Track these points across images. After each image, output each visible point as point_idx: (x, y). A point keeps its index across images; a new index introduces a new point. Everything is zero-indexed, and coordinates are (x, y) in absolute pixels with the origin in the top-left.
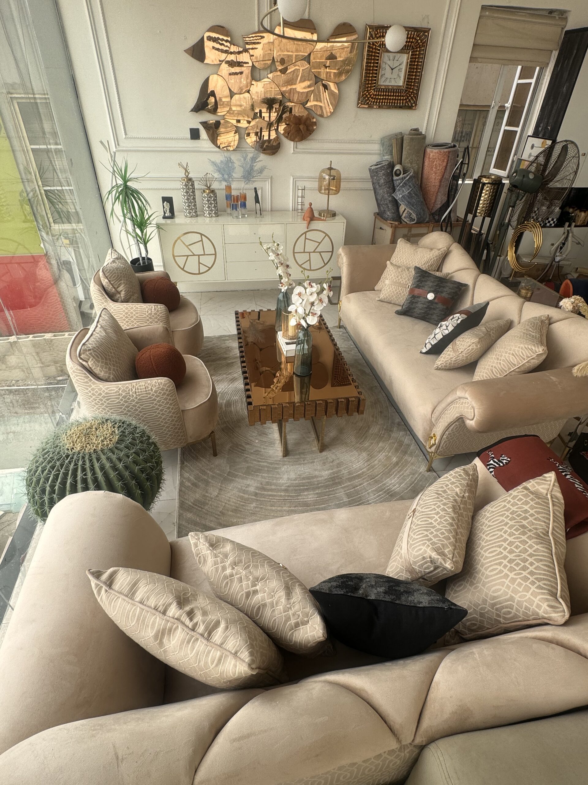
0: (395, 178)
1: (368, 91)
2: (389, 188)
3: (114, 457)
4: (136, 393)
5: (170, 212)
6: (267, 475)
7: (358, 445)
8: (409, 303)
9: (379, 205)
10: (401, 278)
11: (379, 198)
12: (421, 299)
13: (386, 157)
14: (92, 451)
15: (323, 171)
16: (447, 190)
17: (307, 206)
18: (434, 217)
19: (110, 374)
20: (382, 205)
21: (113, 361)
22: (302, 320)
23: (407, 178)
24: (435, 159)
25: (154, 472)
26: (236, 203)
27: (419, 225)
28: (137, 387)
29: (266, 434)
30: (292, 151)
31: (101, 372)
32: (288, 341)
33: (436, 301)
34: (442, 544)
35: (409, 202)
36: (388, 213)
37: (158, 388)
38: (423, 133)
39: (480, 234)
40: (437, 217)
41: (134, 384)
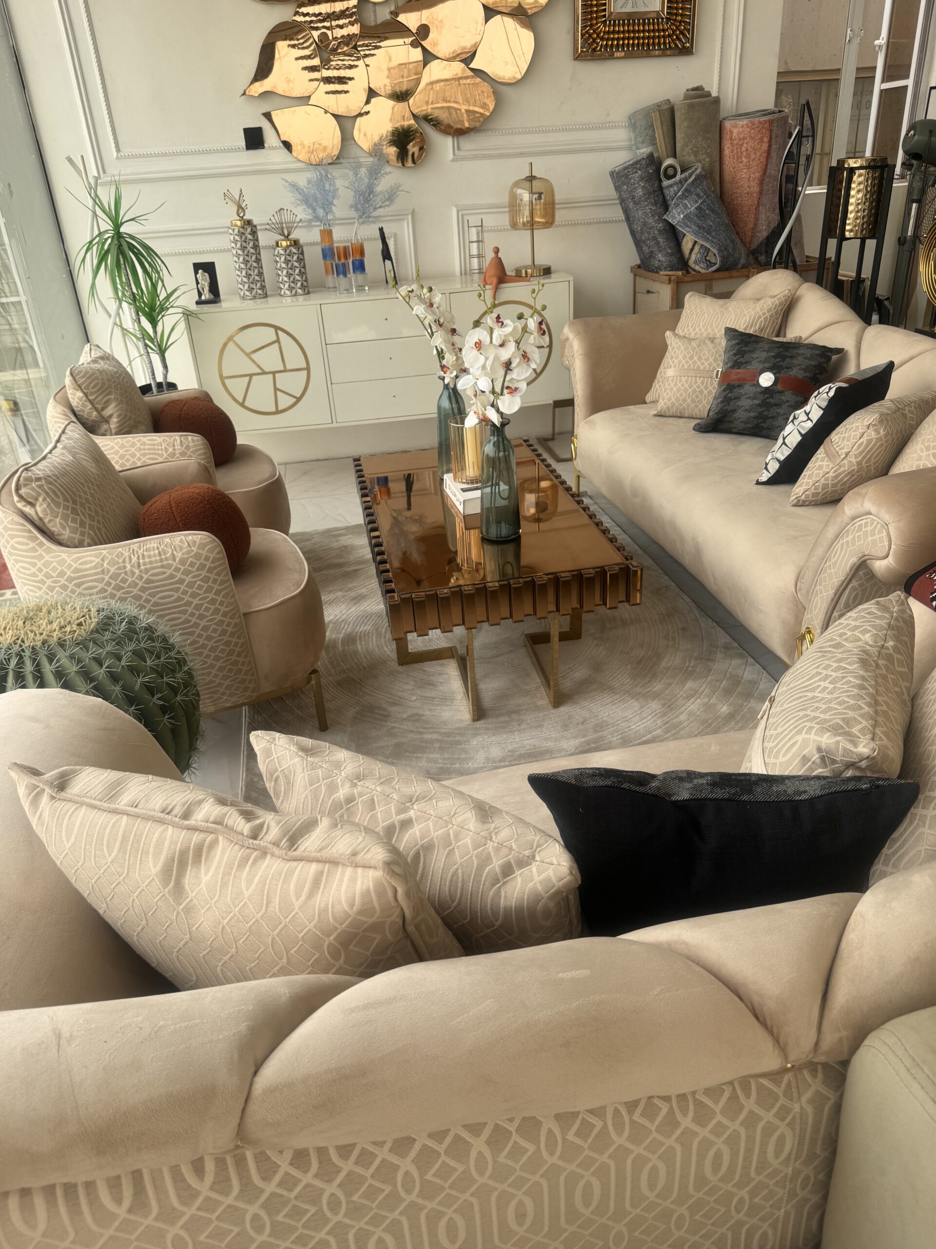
0: (666, 183)
1: (591, 25)
2: (655, 204)
3: (87, 656)
4: (139, 566)
5: (211, 291)
6: (438, 756)
7: (638, 689)
8: (722, 402)
9: (638, 243)
10: (700, 358)
11: (637, 227)
12: (748, 389)
13: (641, 151)
14: (39, 644)
15: (517, 184)
16: (777, 199)
17: (490, 255)
18: (756, 259)
19: (83, 534)
20: (644, 242)
21: (90, 509)
22: (489, 407)
23: (691, 180)
24: (744, 138)
25: (179, 698)
26: (343, 261)
27: (726, 274)
28: (141, 551)
29: (433, 685)
30: (451, 156)
31: (64, 528)
32: (466, 486)
33: (779, 387)
34: (844, 720)
35: (699, 227)
36: (660, 256)
37: (188, 552)
38: (714, 94)
39: (858, 280)
40: (762, 258)
41: (135, 547)
